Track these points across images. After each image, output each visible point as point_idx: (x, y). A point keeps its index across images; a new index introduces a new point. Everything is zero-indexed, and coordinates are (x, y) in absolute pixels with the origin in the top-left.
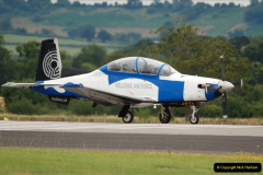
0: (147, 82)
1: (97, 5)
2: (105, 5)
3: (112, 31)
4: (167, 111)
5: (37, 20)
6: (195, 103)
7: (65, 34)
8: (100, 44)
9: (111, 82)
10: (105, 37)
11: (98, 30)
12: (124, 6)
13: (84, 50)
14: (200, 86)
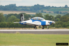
0: (39, 22)
1: (59, 7)
2: (61, 7)
3: (62, 12)
4: (43, 27)
5: (48, 10)
6: (48, 25)
7: (53, 13)
8: (60, 14)
9: (33, 22)
10: (61, 13)
11: (59, 12)
12: (64, 7)
13: (57, 16)
14: (49, 22)
